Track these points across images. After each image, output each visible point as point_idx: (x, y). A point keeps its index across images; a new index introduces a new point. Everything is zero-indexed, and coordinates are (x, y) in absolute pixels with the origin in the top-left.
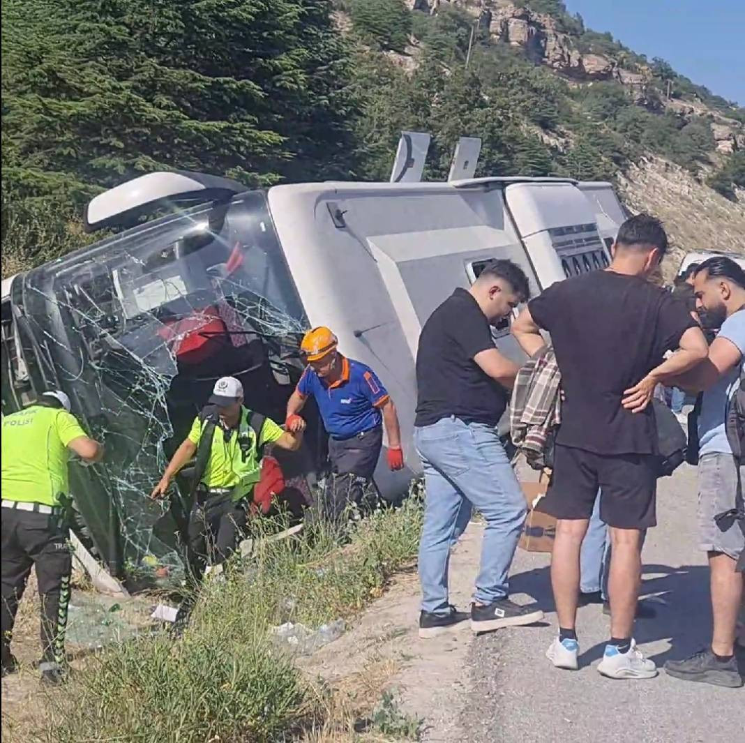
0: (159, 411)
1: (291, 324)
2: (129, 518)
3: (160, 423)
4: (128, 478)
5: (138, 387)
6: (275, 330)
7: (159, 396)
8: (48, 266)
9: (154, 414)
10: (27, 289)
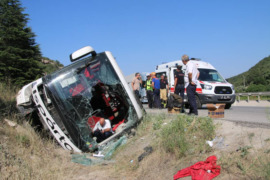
0: (89, 106)
1: (117, 82)
2: (83, 134)
3: (89, 109)
4: (82, 124)
5: (82, 101)
6: (113, 83)
7: (88, 102)
8: (51, 74)
9: (87, 107)
10: (47, 80)
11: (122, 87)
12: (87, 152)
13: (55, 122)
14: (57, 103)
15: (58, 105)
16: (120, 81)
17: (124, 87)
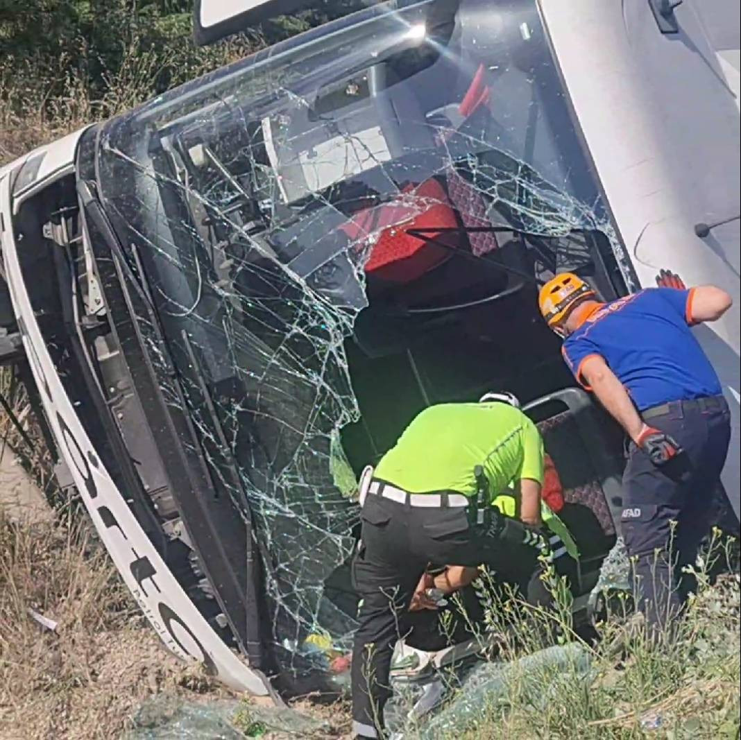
0: (333, 375)
1: (577, 213)
2: (282, 566)
3: (337, 396)
4: (279, 494)
5: (296, 329)
6: (548, 224)
7: (335, 344)
9: (325, 380)
10: (103, 152)
11: (619, 257)
12: (315, 700)
13: (94, 453)
14: (136, 318)
15: (141, 337)
16: (603, 210)
17: (626, 261)
